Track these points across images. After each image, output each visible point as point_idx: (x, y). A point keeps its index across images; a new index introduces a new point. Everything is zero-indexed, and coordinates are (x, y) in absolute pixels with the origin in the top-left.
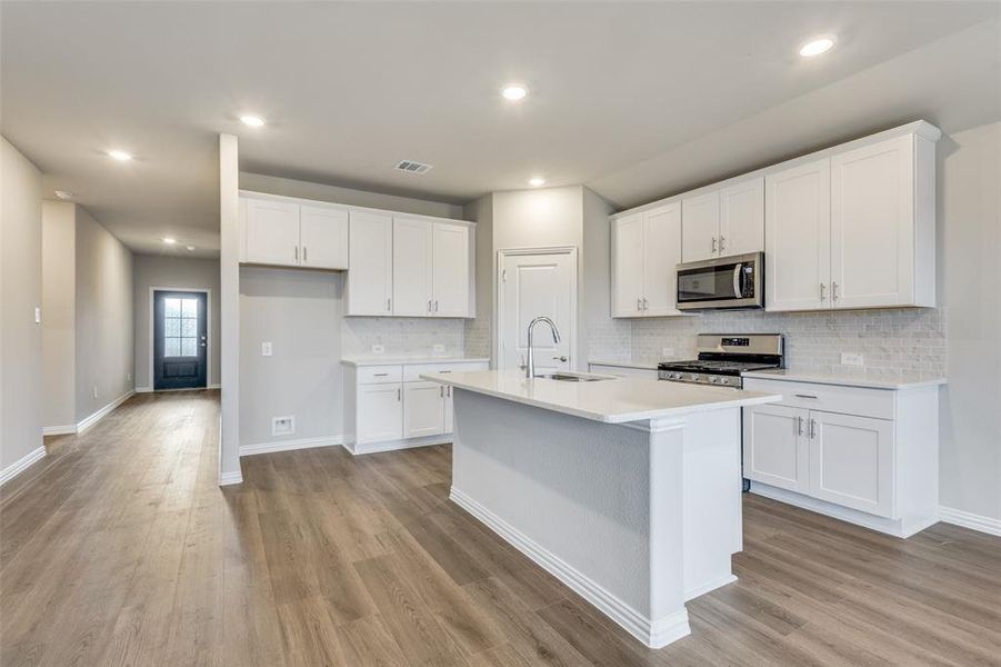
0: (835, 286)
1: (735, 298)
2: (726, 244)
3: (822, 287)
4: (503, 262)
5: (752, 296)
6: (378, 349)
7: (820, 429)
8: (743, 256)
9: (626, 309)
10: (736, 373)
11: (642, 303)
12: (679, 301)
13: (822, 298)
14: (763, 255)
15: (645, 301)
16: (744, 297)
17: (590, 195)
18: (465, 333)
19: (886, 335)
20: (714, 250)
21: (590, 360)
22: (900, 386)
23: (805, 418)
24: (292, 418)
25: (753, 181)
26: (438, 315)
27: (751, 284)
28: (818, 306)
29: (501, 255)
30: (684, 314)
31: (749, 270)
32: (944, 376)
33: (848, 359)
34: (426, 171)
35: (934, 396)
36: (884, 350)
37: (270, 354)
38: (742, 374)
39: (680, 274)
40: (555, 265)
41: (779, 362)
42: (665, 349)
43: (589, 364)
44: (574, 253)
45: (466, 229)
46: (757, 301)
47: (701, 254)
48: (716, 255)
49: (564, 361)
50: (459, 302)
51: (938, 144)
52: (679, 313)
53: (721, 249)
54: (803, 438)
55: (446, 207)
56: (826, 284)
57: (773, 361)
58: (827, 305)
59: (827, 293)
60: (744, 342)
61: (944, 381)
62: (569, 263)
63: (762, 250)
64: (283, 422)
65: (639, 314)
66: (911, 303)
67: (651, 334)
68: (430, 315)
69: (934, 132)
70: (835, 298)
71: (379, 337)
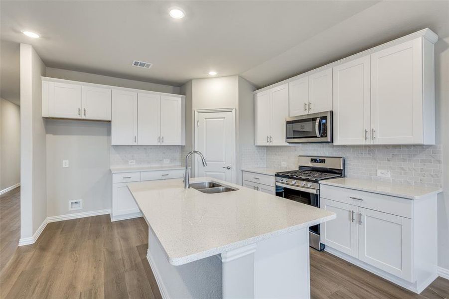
0: (373, 131)
1: (316, 137)
2: (312, 106)
3: (366, 132)
4: (197, 116)
5: (326, 137)
6: (132, 162)
7: (365, 219)
8: (321, 113)
9: (261, 141)
10: (316, 181)
11: (269, 139)
12: (287, 138)
13: (366, 138)
14: (332, 113)
15: (271, 137)
16: (322, 137)
17: (242, 80)
18: (181, 153)
19: (404, 160)
20: (306, 110)
21: (243, 169)
22: (416, 197)
23: (356, 211)
24: (81, 201)
25: (326, 70)
26: (163, 144)
27: (325, 129)
28: (363, 143)
29: (197, 113)
30: (290, 145)
31: (324, 121)
32: (441, 187)
33: (382, 173)
34: (150, 66)
35: (435, 200)
36: (402, 169)
37: (67, 166)
38: (320, 182)
39: (288, 123)
40: (224, 118)
41: (341, 174)
42: (282, 163)
43: (242, 171)
44: (234, 111)
45: (180, 99)
46: (329, 139)
47: (299, 112)
48: (306, 113)
49: (229, 169)
50: (176, 138)
51: (436, 44)
52: (288, 144)
53: (310, 109)
54: (355, 224)
55: (170, 88)
56: (368, 130)
57: (338, 173)
58: (369, 142)
59: (369, 135)
60: (323, 161)
61: (441, 190)
62: (231, 116)
63: (331, 110)
64: (76, 203)
65: (268, 144)
66: (421, 143)
67: (276, 154)
68: (159, 144)
69: (434, 37)
70: (373, 138)
71: (132, 156)
